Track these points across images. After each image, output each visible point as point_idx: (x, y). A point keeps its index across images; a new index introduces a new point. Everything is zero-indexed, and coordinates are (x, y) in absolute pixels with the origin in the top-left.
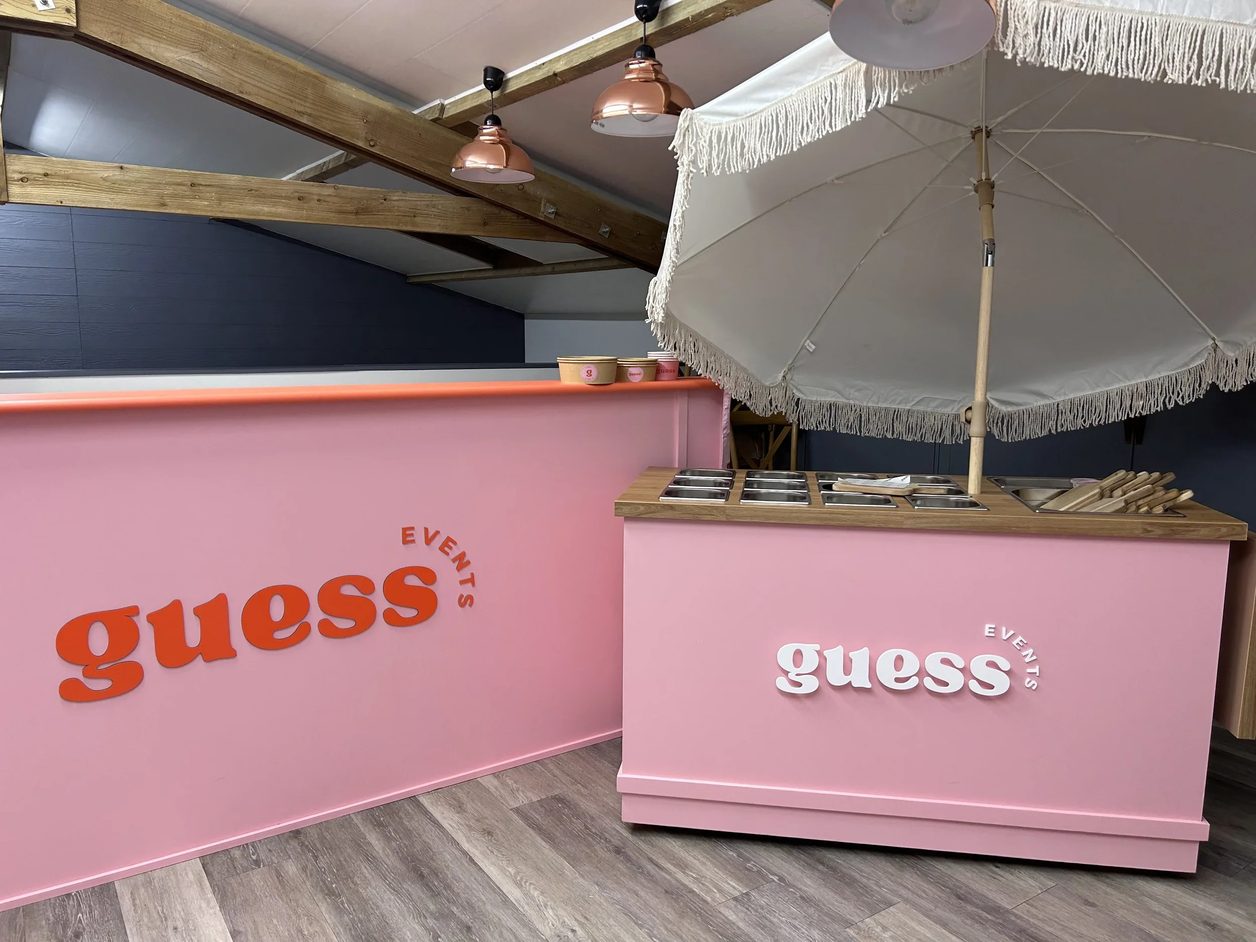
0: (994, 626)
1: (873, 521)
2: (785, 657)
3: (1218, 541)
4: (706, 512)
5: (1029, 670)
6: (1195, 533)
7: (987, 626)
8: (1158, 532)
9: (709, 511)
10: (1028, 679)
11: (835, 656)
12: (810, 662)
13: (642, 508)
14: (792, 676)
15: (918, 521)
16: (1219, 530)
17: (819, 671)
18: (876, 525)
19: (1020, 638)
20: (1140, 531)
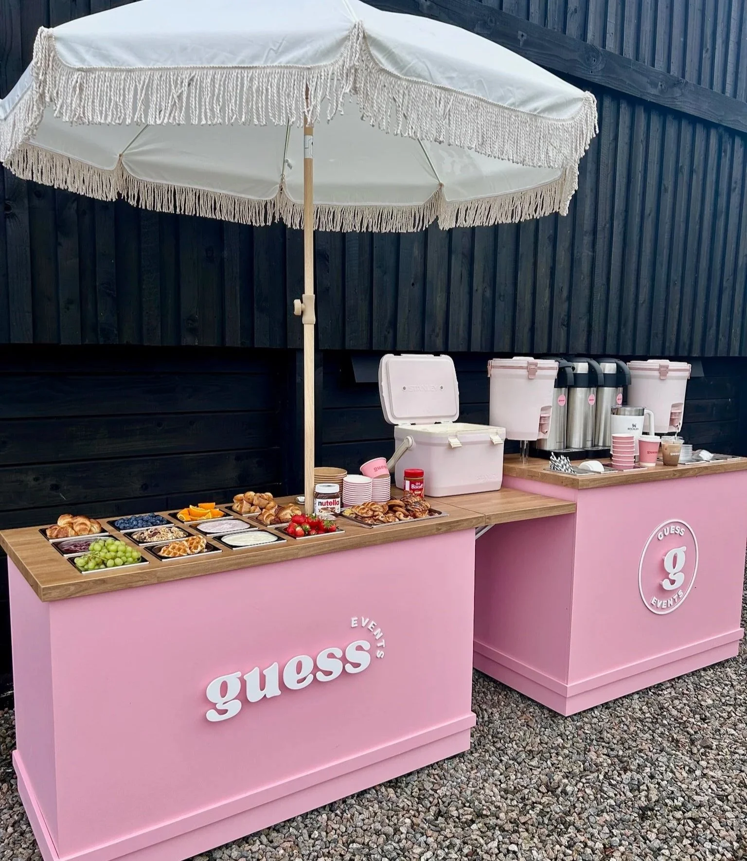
0: (357, 618)
1: (278, 557)
2: (213, 693)
3: (471, 528)
4: (138, 579)
5: (379, 645)
6: (462, 526)
7: (353, 619)
8: (444, 529)
9: (141, 577)
10: (379, 651)
11: (252, 679)
12: (234, 688)
13: (72, 588)
14: (220, 706)
15: (308, 550)
16: (472, 522)
17: (242, 696)
18: (279, 560)
19: (373, 622)
20: (435, 531)
